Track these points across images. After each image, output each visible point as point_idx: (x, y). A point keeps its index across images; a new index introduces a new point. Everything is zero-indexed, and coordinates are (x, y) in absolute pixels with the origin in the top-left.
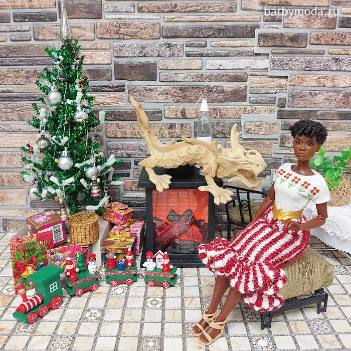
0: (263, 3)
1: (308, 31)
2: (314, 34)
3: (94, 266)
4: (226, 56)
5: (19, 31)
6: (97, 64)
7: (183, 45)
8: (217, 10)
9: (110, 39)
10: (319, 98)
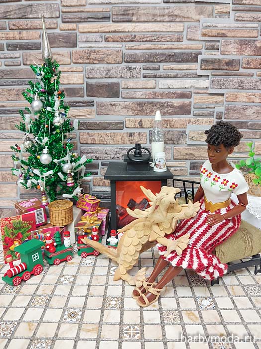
0: (204, 34)
1: (240, 57)
2: (245, 60)
3: (69, 241)
4: (175, 77)
5: (11, 58)
6: (72, 84)
7: (140, 68)
8: (168, 40)
9: (83, 63)
10: (249, 112)
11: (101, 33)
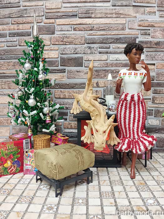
0: (140, 25)
4: (121, 53)
5: (11, 41)
6: (51, 58)
7: (97, 47)
8: (115, 29)
9: (58, 44)
11: (71, 25)
